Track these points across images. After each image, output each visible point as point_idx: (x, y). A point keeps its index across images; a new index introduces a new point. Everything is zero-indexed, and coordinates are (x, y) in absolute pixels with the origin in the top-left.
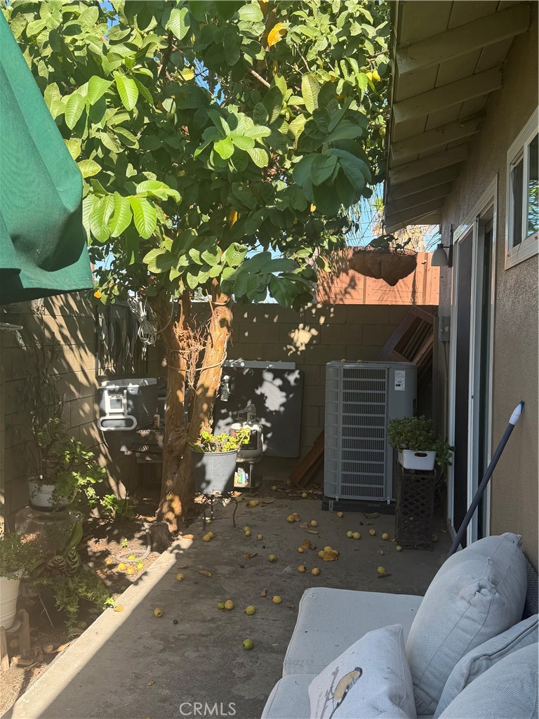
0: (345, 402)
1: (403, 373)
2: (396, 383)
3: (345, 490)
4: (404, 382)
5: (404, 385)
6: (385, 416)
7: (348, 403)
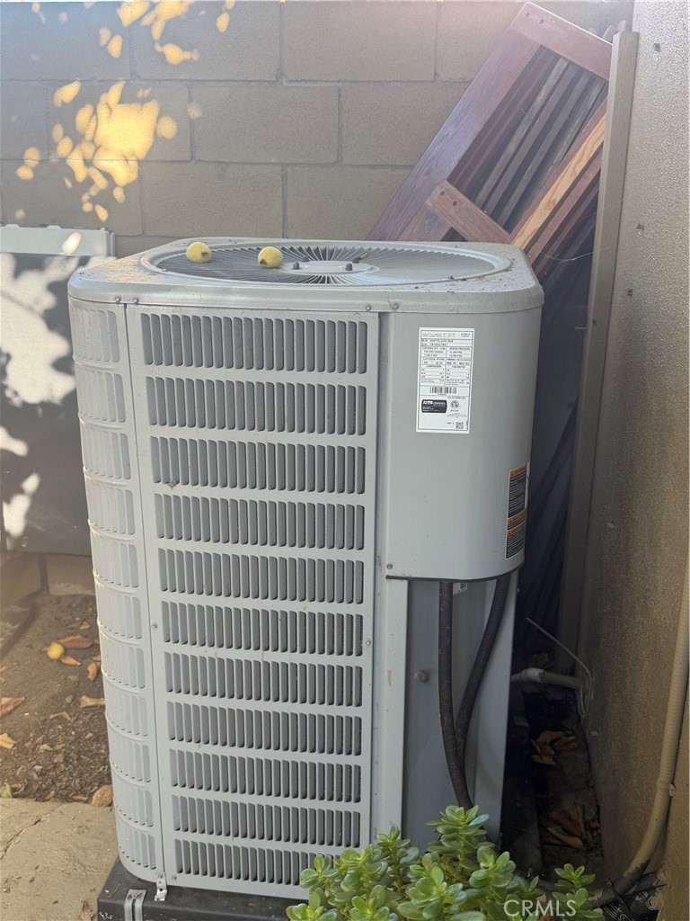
0: (164, 489)
1: (462, 339)
2: (425, 393)
3: (190, 859)
4: (464, 391)
5: (465, 406)
6: (366, 556)
7: (182, 490)
